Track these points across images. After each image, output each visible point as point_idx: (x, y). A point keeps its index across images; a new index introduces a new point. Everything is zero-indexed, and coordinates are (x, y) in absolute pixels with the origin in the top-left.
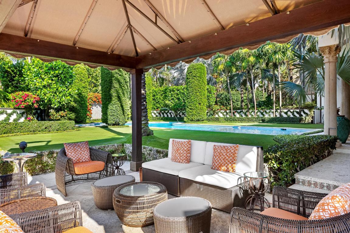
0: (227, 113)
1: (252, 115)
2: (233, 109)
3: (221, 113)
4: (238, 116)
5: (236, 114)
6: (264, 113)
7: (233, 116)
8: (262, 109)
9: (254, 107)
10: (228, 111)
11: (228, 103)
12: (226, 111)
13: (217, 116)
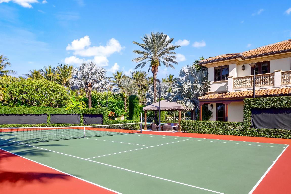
0: (172, 119)
1: (183, 120)
2: (175, 117)
3: (170, 118)
4: (177, 120)
5: (176, 119)
6: (188, 119)
7: (175, 120)
8: (188, 117)
9: (184, 116)
10: (173, 118)
11: (172, 113)
12: (172, 118)
13: (168, 120)
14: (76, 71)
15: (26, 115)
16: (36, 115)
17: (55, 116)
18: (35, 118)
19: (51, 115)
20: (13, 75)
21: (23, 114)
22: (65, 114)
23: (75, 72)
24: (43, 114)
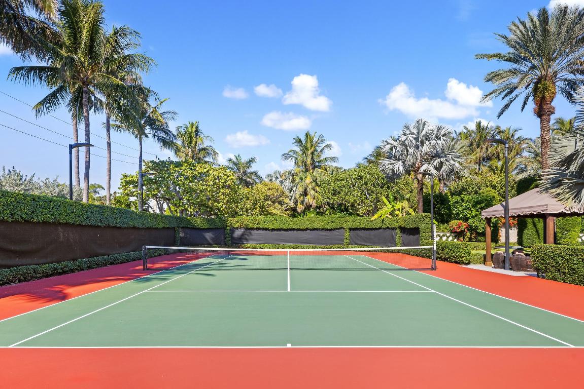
14: (388, 144)
15: (311, 230)
16: (327, 230)
17: (356, 231)
18: (326, 235)
19: (350, 229)
20: (335, 165)
21: (307, 229)
22: (371, 227)
23: (388, 147)
24: (338, 229)
